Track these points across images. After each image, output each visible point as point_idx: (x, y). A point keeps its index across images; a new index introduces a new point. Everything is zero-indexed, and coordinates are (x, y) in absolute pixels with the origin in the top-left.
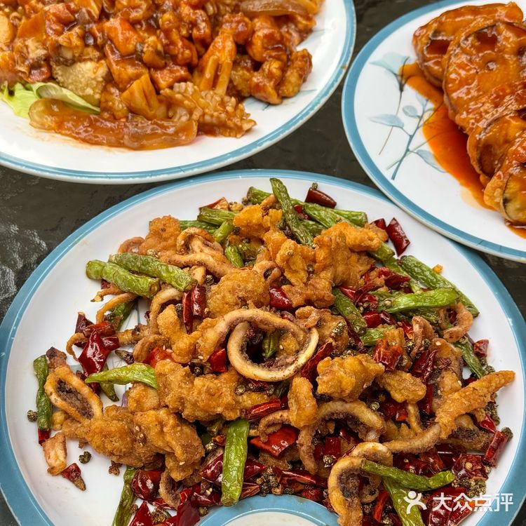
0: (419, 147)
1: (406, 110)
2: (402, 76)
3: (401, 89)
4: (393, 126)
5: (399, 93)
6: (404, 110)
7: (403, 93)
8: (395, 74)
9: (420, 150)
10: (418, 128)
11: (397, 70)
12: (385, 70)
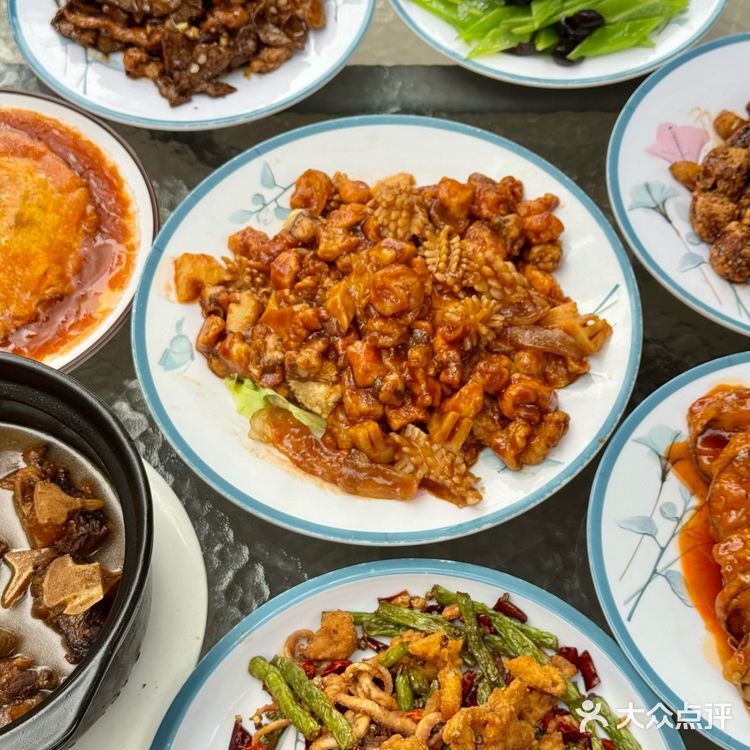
0: (669, 566)
1: (664, 509)
2: (668, 459)
3: (663, 479)
4: (644, 534)
5: (660, 483)
6: (661, 510)
7: (665, 483)
8: (660, 456)
9: (670, 572)
10: (673, 535)
11: (663, 451)
12: (648, 450)
